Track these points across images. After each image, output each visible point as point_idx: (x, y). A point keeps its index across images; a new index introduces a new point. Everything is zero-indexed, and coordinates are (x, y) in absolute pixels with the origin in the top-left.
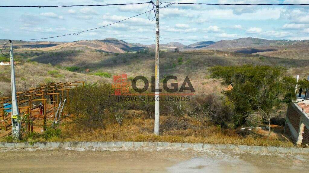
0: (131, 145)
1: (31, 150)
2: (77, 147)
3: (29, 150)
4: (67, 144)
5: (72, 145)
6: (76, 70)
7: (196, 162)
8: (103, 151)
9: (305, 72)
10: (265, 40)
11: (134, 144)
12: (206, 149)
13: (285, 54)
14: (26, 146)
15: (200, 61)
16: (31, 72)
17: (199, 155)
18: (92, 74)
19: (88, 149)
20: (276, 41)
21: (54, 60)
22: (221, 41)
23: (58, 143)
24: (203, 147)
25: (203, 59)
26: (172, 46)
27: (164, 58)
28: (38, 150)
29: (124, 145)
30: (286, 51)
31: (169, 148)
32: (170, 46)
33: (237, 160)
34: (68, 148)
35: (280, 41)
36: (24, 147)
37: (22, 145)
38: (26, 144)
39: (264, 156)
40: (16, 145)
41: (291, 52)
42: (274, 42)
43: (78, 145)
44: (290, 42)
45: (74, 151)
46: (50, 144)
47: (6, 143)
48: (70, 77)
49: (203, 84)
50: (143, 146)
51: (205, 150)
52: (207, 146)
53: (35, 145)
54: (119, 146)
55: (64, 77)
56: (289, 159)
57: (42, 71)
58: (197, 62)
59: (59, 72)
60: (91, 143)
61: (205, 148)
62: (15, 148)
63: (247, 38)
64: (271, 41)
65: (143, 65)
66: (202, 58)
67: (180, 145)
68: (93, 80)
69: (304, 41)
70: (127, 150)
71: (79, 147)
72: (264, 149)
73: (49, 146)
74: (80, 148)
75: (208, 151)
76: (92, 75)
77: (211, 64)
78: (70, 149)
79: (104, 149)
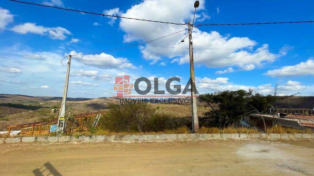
0: (175, 137)
2: (122, 140)
3: (74, 143)
4: (113, 137)
5: (118, 138)
11: (177, 136)
14: (70, 139)
19: (133, 141)
23: (104, 136)
28: (83, 143)
31: (210, 139)
34: (113, 141)
36: (67, 141)
37: (67, 138)
38: (71, 137)
40: (60, 138)
43: (123, 138)
45: (121, 143)
46: (96, 137)
47: (50, 137)
50: (186, 138)
53: (80, 138)
54: (163, 138)
60: (137, 136)
61: (241, 137)
62: (58, 142)
71: (124, 140)
73: (94, 139)
78: (116, 142)
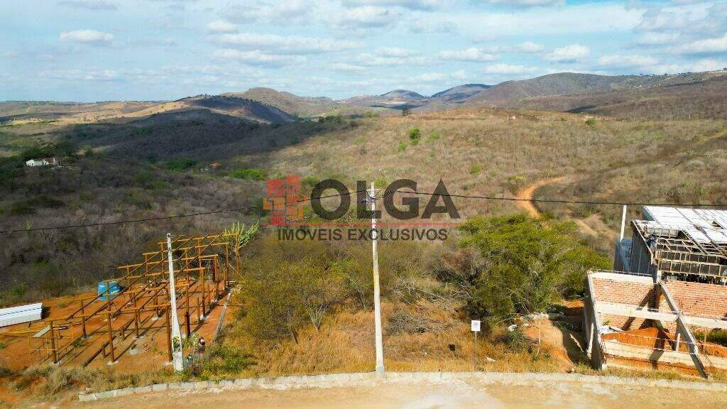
1: (216, 390)
2: (275, 383)
4: (262, 380)
5: (269, 381)
6: (191, 165)
7: (431, 401)
8: (311, 389)
9: (683, 151)
10: (599, 78)
12: (446, 380)
13: (643, 107)
14: (209, 385)
15: (457, 134)
16: (97, 180)
17: (436, 388)
18: (226, 175)
19: (290, 386)
20: (624, 77)
21: (139, 144)
22: (503, 84)
23: (250, 380)
24: (441, 376)
25: (464, 129)
26: (395, 99)
27: (379, 131)
28: (225, 391)
29: (337, 379)
30: (646, 102)
31: (396, 380)
32: (391, 99)
33: (482, 393)
34: (263, 386)
35: (632, 76)
36: (206, 387)
37: (204, 384)
39: (518, 387)
41: (655, 103)
42: (619, 79)
43: (276, 381)
44: (656, 78)
45: (272, 390)
46: (240, 381)
48: (180, 184)
49: (465, 188)
51: (443, 382)
52: (447, 375)
55: (169, 188)
56: (548, 389)
57: (119, 175)
58: (451, 138)
59: (157, 176)
61: (444, 378)
63: (561, 75)
64: (612, 79)
65: (335, 149)
66: (462, 127)
67: (411, 376)
68: (231, 189)
69: (685, 75)
70: (341, 386)
72: (519, 375)
74: (278, 385)
75: (448, 381)
76: (227, 178)
77: (482, 140)
78: (267, 388)
79: (311, 386)
